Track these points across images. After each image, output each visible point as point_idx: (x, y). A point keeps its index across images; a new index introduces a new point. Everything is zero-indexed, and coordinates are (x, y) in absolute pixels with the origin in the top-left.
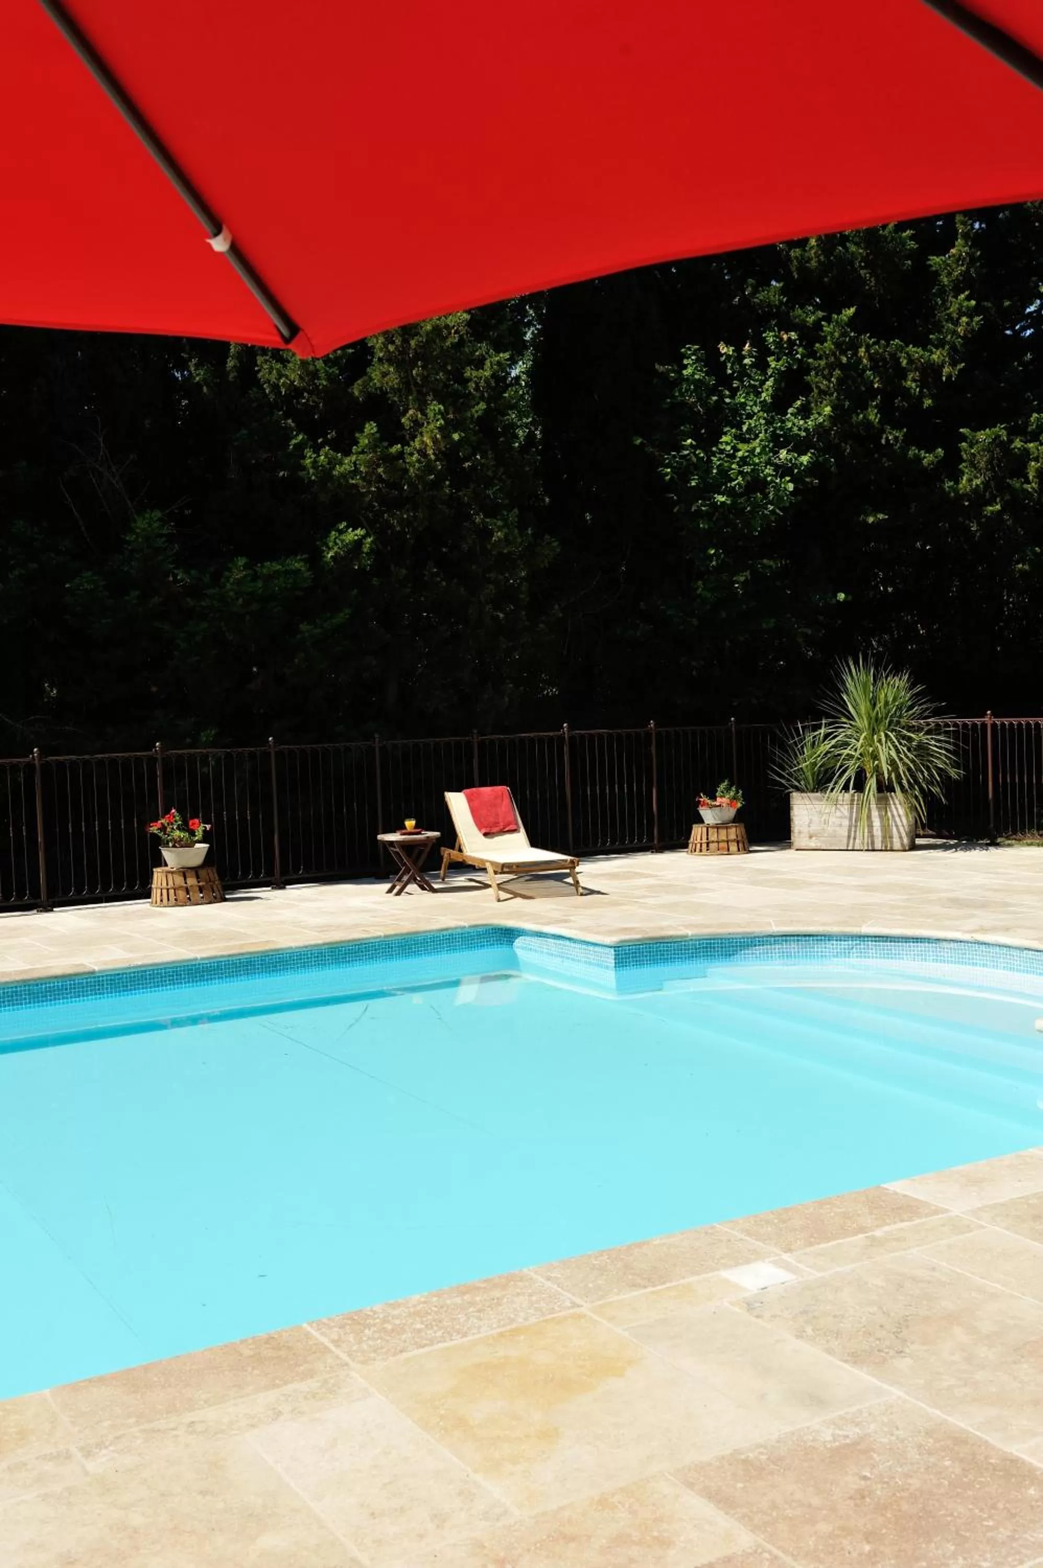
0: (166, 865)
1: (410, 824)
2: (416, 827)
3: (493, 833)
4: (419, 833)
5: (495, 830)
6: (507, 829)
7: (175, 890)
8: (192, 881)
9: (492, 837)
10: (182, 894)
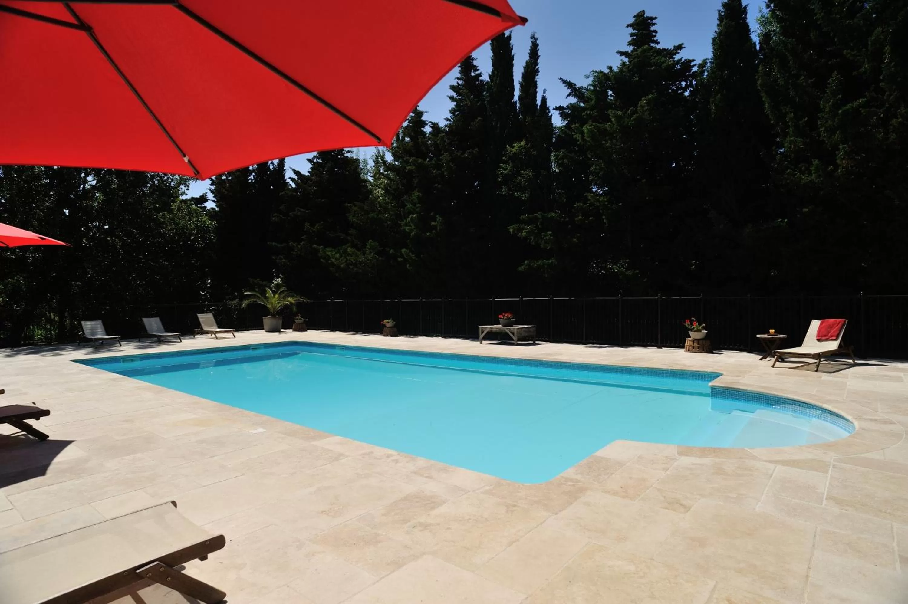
0: (690, 337)
1: (772, 331)
2: (775, 332)
3: (821, 340)
4: (777, 335)
5: (824, 338)
6: (830, 339)
7: (689, 346)
8: (696, 344)
9: (821, 342)
10: (691, 348)
